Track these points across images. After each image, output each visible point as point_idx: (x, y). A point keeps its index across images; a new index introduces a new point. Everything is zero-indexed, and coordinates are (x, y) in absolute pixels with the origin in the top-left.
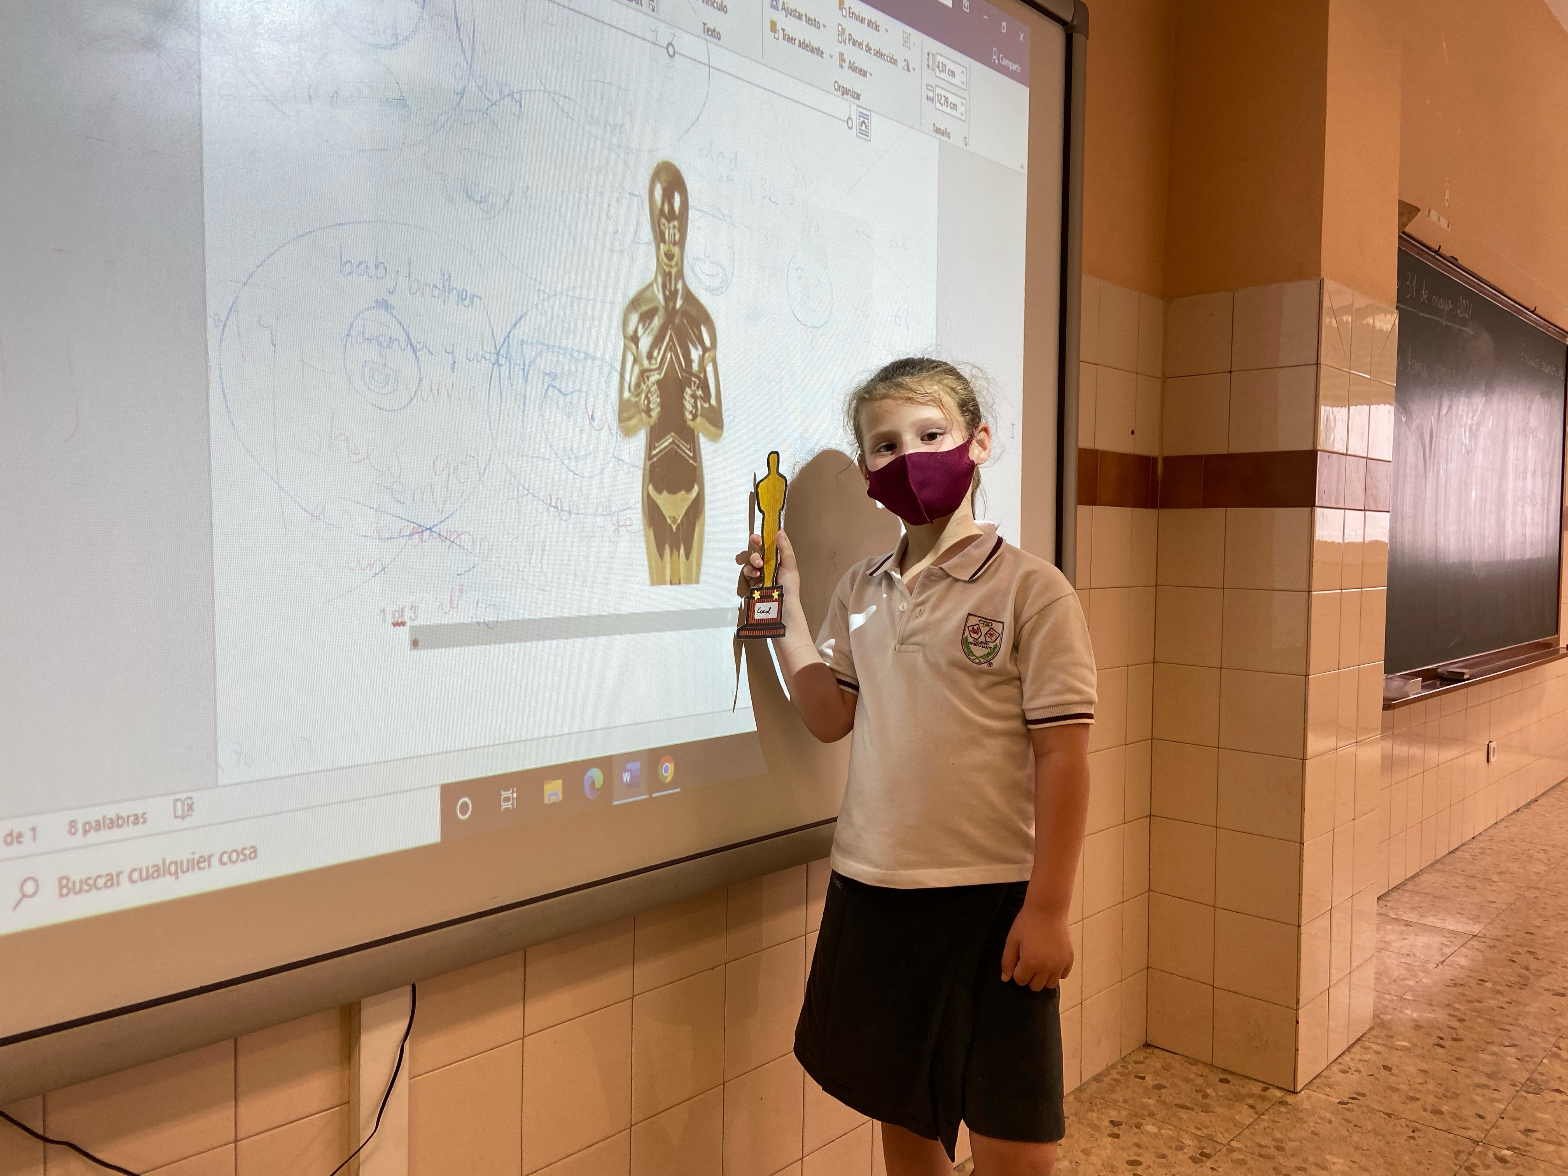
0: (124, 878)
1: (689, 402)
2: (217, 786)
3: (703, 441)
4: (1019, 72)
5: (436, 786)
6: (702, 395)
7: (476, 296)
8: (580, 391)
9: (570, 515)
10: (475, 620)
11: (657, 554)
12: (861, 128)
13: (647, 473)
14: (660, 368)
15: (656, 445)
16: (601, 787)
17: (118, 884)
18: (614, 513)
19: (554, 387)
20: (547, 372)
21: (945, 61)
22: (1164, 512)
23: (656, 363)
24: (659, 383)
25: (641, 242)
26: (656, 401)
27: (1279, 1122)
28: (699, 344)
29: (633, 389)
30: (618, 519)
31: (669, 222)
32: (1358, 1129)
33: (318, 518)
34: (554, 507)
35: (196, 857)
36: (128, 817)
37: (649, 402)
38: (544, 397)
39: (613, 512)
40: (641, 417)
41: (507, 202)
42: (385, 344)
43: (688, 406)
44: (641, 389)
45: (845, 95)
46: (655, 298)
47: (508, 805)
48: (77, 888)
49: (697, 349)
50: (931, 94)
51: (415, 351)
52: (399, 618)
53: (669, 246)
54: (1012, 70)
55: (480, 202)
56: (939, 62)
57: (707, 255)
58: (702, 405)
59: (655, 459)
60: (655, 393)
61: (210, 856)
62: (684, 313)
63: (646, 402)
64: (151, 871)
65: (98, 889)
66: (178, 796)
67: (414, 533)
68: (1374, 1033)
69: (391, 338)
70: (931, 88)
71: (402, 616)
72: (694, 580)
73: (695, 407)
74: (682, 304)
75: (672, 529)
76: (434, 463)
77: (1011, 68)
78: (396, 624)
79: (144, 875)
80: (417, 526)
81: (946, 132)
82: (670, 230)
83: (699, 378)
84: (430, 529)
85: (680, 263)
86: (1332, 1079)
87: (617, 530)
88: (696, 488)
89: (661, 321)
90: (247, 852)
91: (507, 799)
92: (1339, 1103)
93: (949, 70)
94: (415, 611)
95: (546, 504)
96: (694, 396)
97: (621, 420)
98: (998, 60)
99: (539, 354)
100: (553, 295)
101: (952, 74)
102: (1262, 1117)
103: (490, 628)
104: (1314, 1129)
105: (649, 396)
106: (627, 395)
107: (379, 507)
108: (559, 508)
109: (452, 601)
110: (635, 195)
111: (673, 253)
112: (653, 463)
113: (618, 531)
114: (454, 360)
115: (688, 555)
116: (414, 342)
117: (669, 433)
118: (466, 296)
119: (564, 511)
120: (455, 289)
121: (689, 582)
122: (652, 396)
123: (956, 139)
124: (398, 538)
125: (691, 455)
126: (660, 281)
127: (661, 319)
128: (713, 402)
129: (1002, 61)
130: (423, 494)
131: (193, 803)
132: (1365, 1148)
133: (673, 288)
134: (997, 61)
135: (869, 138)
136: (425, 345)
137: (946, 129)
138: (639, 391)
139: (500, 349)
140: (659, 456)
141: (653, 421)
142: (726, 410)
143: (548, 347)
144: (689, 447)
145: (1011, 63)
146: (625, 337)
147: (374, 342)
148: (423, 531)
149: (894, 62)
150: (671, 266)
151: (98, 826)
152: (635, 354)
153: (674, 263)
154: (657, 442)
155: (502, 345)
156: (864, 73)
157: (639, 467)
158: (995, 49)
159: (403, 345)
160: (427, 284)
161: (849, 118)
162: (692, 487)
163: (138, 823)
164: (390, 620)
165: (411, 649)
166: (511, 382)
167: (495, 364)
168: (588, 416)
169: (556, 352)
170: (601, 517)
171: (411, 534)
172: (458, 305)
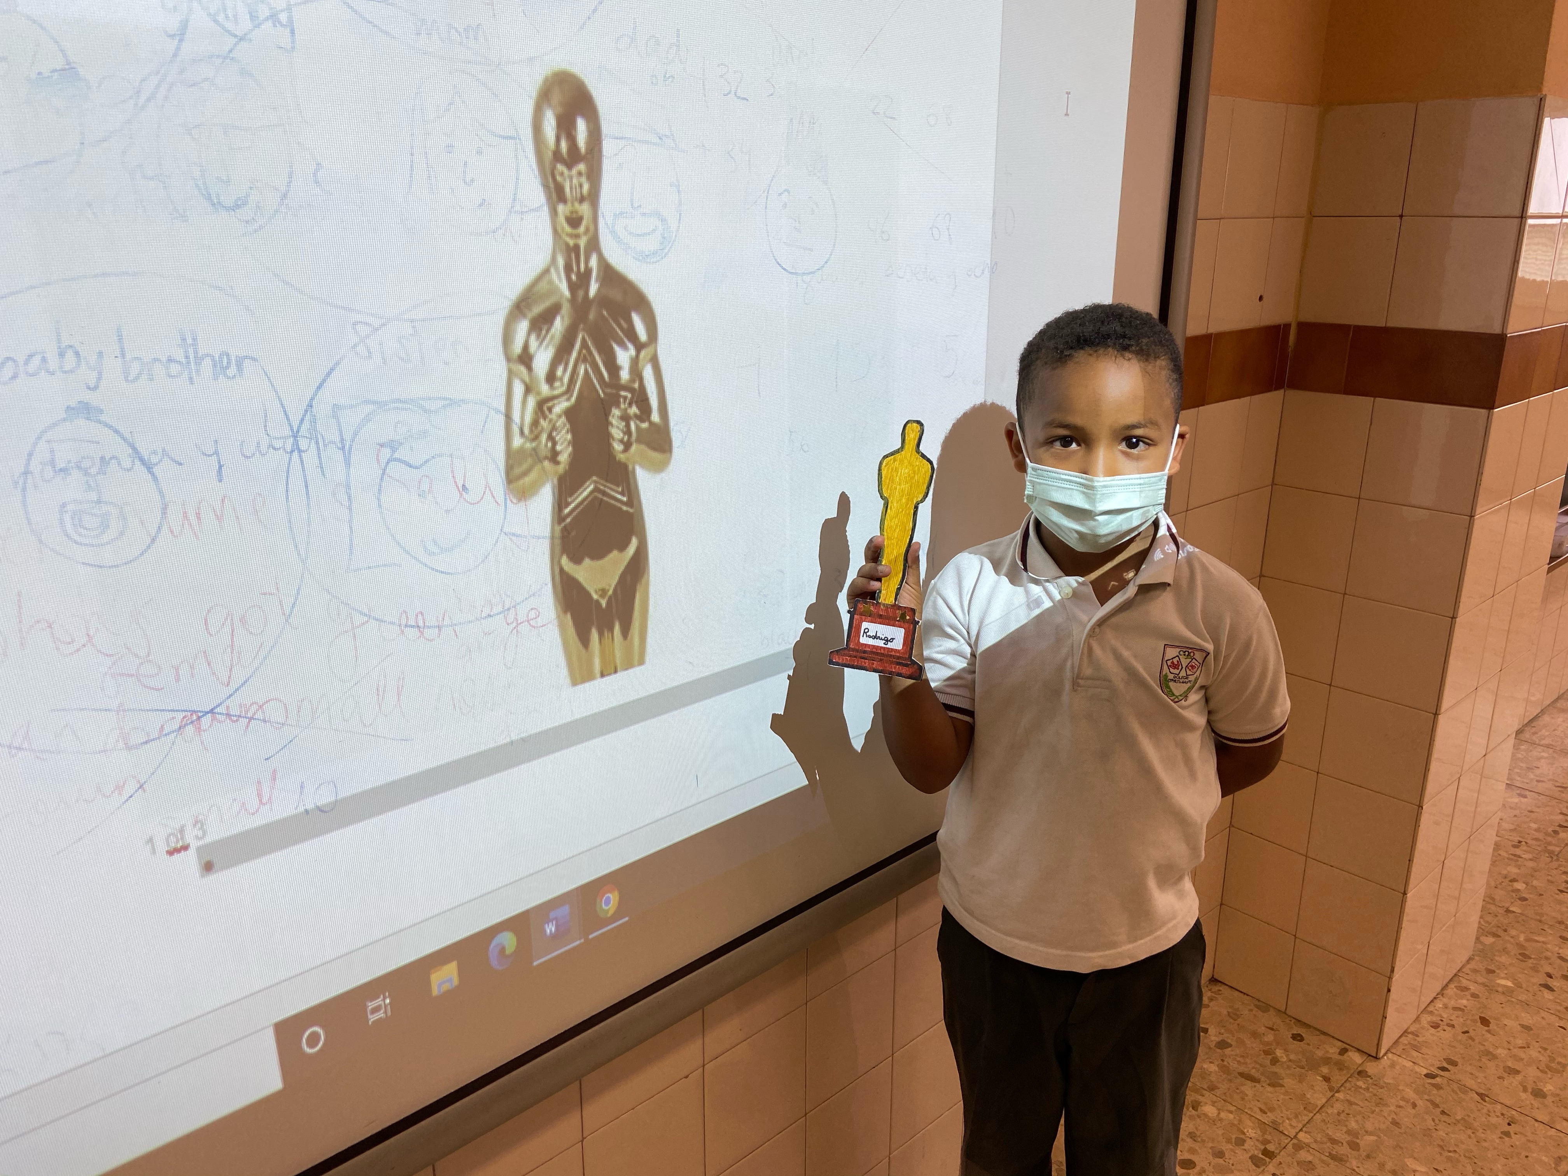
1: (618, 428)
5: (268, 1027)
7: (246, 357)
8: (440, 455)
9: (440, 630)
10: (301, 809)
13: (558, 542)
15: (569, 500)
16: (515, 951)
18: (509, 609)
19: (396, 460)
20: (383, 440)
22: (1292, 394)
23: (562, 385)
24: (569, 413)
25: (525, 209)
26: (565, 440)
27: (1358, 1105)
28: (630, 340)
29: (526, 431)
30: (516, 614)
31: (570, 167)
32: (1445, 1118)
34: (413, 627)
37: (554, 443)
38: (382, 479)
39: (507, 607)
40: (543, 469)
41: (284, 196)
42: (93, 471)
43: (617, 432)
44: (539, 428)
46: (554, 290)
49: (625, 348)
51: (149, 467)
52: (177, 841)
53: (573, 205)
55: (236, 207)
57: (636, 205)
58: (637, 427)
59: (568, 520)
60: (563, 428)
62: (603, 300)
63: (550, 444)
67: (186, 725)
68: (1473, 965)
69: (102, 458)
71: (182, 838)
73: (628, 432)
74: (599, 290)
76: (206, 620)
78: (171, 853)
80: (189, 714)
84: (212, 711)
86: (1420, 1039)
87: (515, 631)
88: (634, 542)
89: (567, 322)
92: (1427, 1076)
94: (202, 825)
95: (400, 625)
96: (625, 418)
99: (367, 419)
100: (384, 325)
102: (1337, 1095)
103: (326, 812)
104: (1395, 1117)
105: (554, 434)
107: (121, 705)
108: (421, 624)
109: (260, 795)
110: (511, 138)
111: (580, 213)
112: (565, 527)
113: (517, 631)
114: (219, 463)
115: (625, 632)
116: (145, 454)
118: (229, 363)
120: (208, 355)
121: (629, 665)
122: (558, 434)
124: (159, 738)
125: (625, 499)
126: (561, 262)
128: (655, 417)
130: (192, 667)
132: (1451, 1149)
136: (166, 455)
138: (536, 432)
139: (299, 427)
140: (575, 514)
141: (561, 469)
143: (381, 405)
144: (620, 489)
146: (509, 359)
147: (74, 471)
148: (199, 718)
150: (577, 236)
152: (527, 379)
153: (582, 229)
155: (302, 420)
159: (127, 463)
160: (155, 360)
164: (162, 847)
165: (203, 876)
166: (323, 472)
167: (292, 451)
168: (457, 487)
169: (394, 408)
170: (490, 619)
171: (180, 727)
172: (216, 378)
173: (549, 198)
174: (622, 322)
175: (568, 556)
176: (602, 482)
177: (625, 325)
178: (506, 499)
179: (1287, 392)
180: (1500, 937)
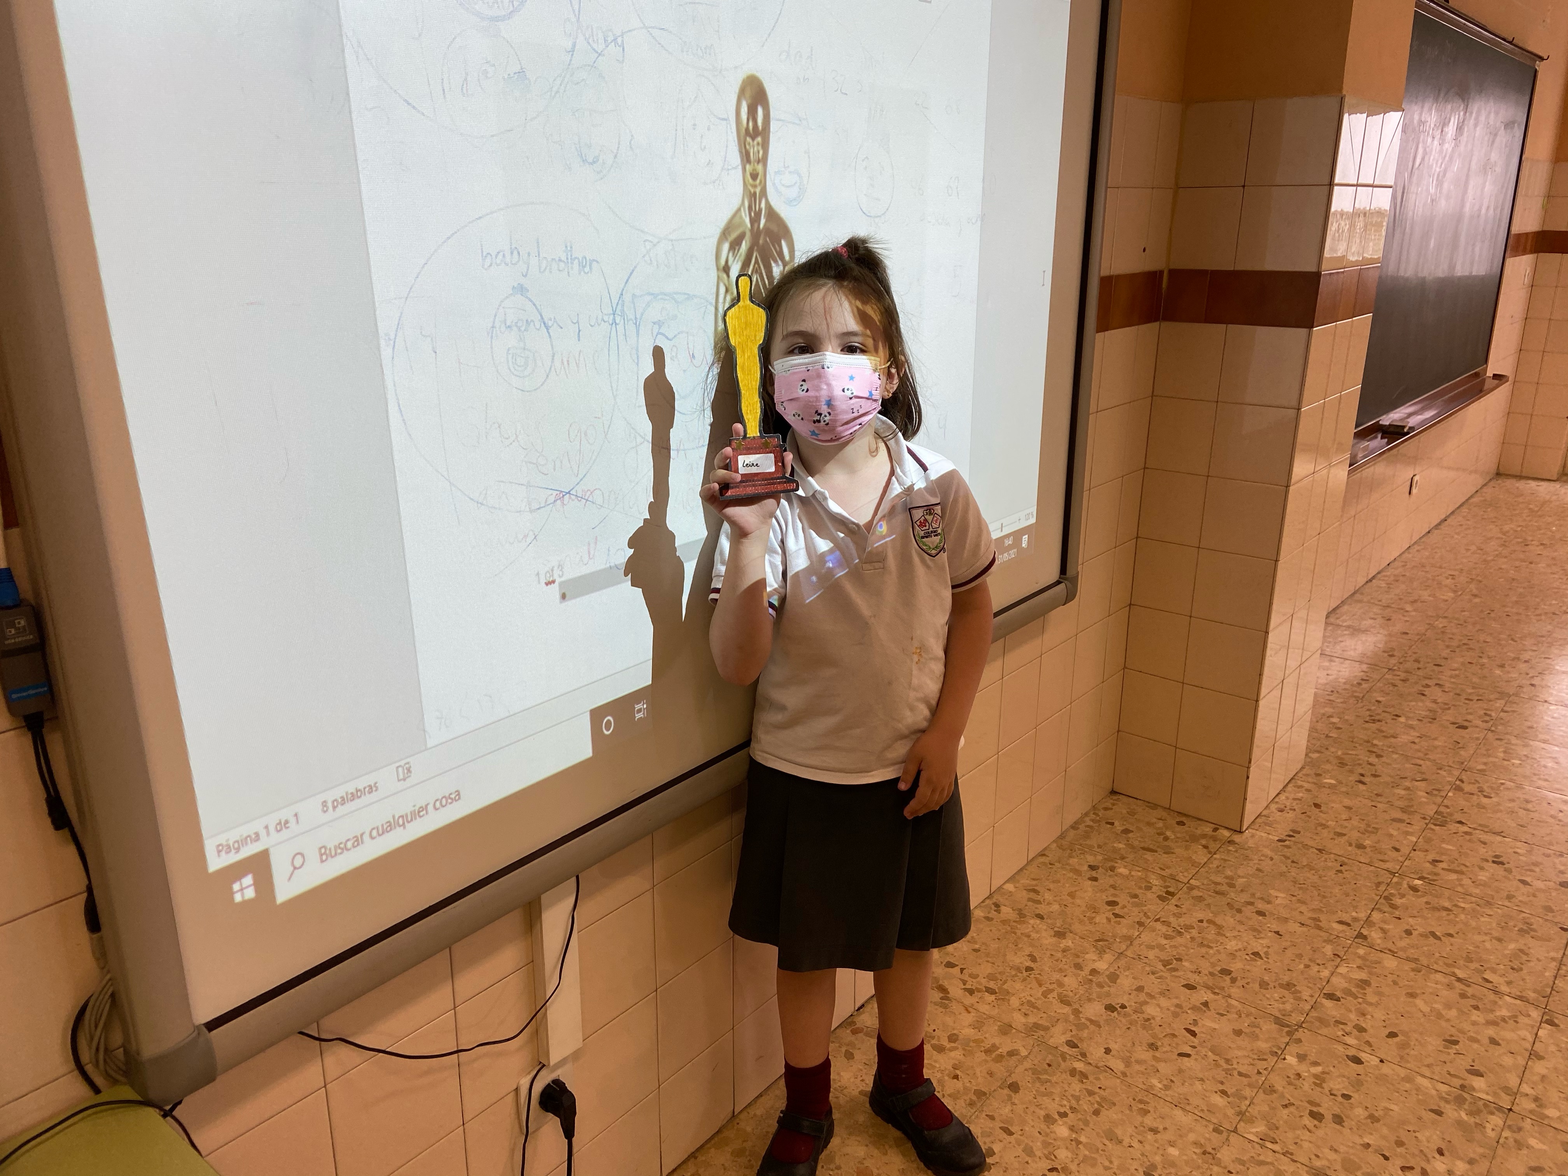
0: (366, 837)
2: (426, 749)
5: (586, 712)
7: (594, 260)
8: (682, 332)
10: (608, 565)
17: (362, 843)
19: (661, 333)
20: (656, 320)
22: (1166, 325)
25: (730, 167)
27: (1230, 861)
31: (753, 140)
32: (1295, 865)
33: (482, 504)
35: (417, 808)
36: (365, 788)
41: (615, 157)
42: (523, 329)
47: (640, 715)
48: (333, 853)
49: (778, 265)
51: (547, 328)
52: (550, 577)
55: (594, 162)
57: (786, 166)
61: (427, 806)
62: (767, 231)
64: (385, 827)
65: (348, 850)
66: (397, 764)
67: (557, 499)
68: (1304, 771)
69: (527, 321)
71: (552, 576)
74: (765, 225)
76: (568, 431)
78: (547, 584)
79: (381, 832)
80: (559, 493)
82: (754, 148)
84: (569, 493)
86: (1271, 819)
90: (453, 796)
91: (639, 711)
92: (1279, 841)
94: (562, 568)
99: (648, 305)
100: (658, 242)
102: (1215, 856)
104: (1259, 866)
107: (529, 482)
109: (589, 553)
110: (724, 120)
114: (579, 328)
116: (546, 319)
118: (586, 263)
119: (673, 450)
120: (576, 258)
124: (544, 507)
127: (748, 243)
130: (561, 462)
131: (410, 767)
132: (1301, 882)
133: (757, 209)
136: (555, 320)
139: (616, 308)
143: (655, 296)
146: (718, 269)
147: (515, 328)
148: (563, 496)
150: (755, 186)
151: (343, 801)
152: (727, 284)
153: (758, 181)
155: (618, 304)
159: (538, 325)
160: (553, 259)
163: (372, 791)
164: (543, 581)
165: (561, 602)
166: (626, 338)
167: (612, 324)
168: (690, 354)
169: (661, 299)
171: (554, 501)
172: (580, 273)
173: (742, 160)
177: (778, 249)
179: (1162, 324)
180: (1322, 753)
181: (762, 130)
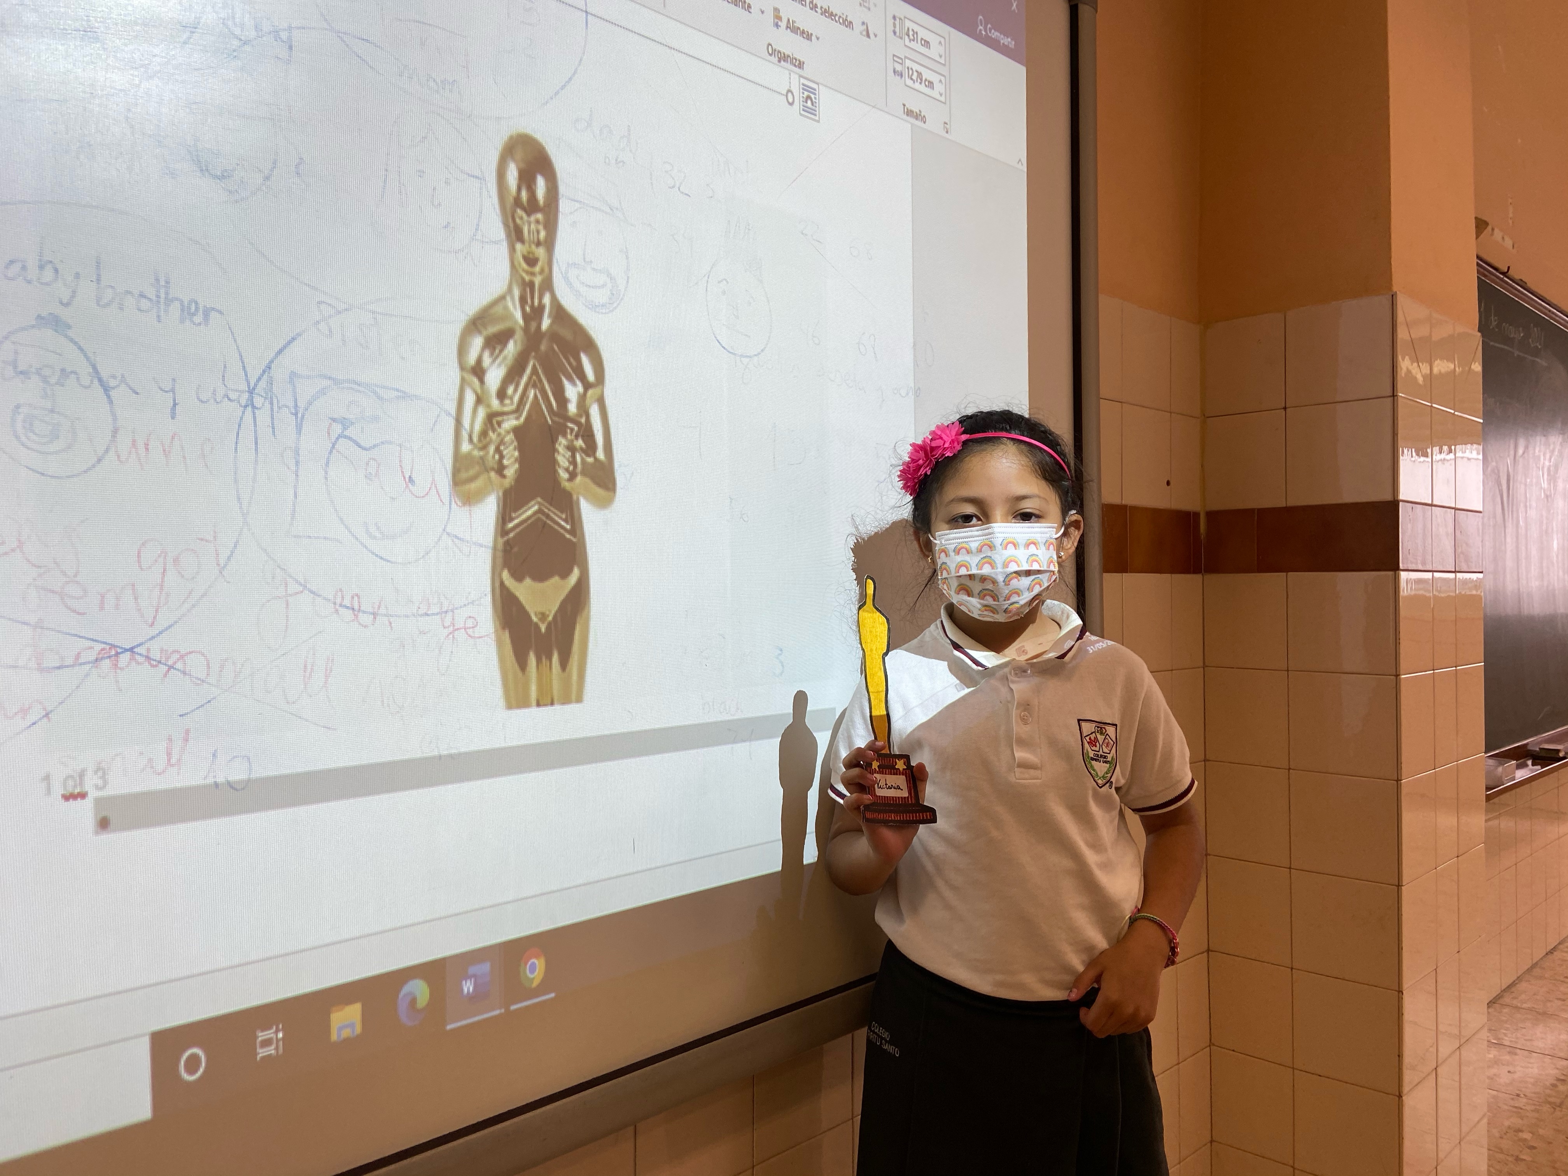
1: (564, 456)
3: (587, 510)
4: (1013, 47)
5: (143, 1036)
6: (583, 445)
7: (213, 309)
8: (390, 443)
9: (375, 618)
10: (211, 780)
11: (516, 666)
12: (805, 104)
13: (500, 554)
14: (518, 410)
15: (513, 515)
18: (446, 612)
19: (346, 437)
20: (335, 416)
21: (916, 28)
22: (1208, 577)
23: (512, 403)
24: (516, 431)
25: (486, 239)
26: (512, 456)
29: (475, 439)
30: (453, 619)
34: (347, 607)
37: (502, 457)
38: (331, 452)
39: (444, 609)
40: (489, 478)
41: (267, 178)
42: (52, 380)
44: (488, 439)
45: (782, 62)
46: (509, 316)
49: (574, 384)
50: (899, 68)
51: (106, 390)
52: (75, 786)
53: (530, 247)
54: (1003, 44)
55: (222, 177)
56: (908, 29)
57: (587, 260)
58: (583, 459)
59: (511, 535)
62: (554, 336)
63: (497, 457)
67: (103, 658)
69: (61, 369)
70: (900, 61)
71: (81, 784)
72: (574, 697)
73: (573, 462)
74: (551, 325)
75: (540, 630)
76: (139, 553)
77: (1002, 42)
78: (66, 798)
80: (108, 647)
81: (920, 115)
83: (578, 424)
84: (131, 650)
85: (546, 270)
87: (451, 636)
88: (576, 572)
89: (519, 347)
93: (922, 39)
94: (104, 773)
95: (335, 603)
96: (571, 448)
97: (457, 482)
98: (986, 31)
99: (323, 392)
100: (344, 310)
101: (926, 44)
103: (236, 790)
105: (502, 448)
106: (466, 447)
107: (41, 622)
108: (356, 607)
109: (169, 755)
110: (477, 177)
111: (537, 255)
113: (453, 637)
114: (174, 400)
115: (564, 664)
116: (104, 374)
117: (532, 499)
118: (197, 309)
119: (364, 612)
120: (177, 299)
121: (566, 700)
122: (505, 449)
123: (934, 124)
124: (73, 666)
125: (568, 527)
126: (516, 293)
127: (519, 343)
128: (600, 454)
129: (990, 32)
130: (118, 599)
134: (984, 33)
135: (817, 118)
136: (123, 379)
137: (920, 111)
138: (484, 442)
139: (256, 385)
140: (518, 530)
141: (508, 482)
142: (620, 466)
143: (336, 381)
144: (564, 516)
145: (1002, 36)
146: (462, 368)
147: (34, 376)
148: (117, 654)
149: (849, 24)
150: (533, 274)
152: (479, 391)
153: (537, 269)
154: (515, 511)
155: (259, 379)
156: (809, 37)
157: (485, 547)
158: (981, 17)
159: (86, 380)
160: (128, 292)
161: (789, 91)
162: (569, 571)
164: (58, 790)
165: (96, 833)
166: (274, 432)
167: (247, 406)
168: (404, 478)
169: (348, 388)
170: (427, 618)
171: (97, 659)
172: (182, 321)
173: (508, 235)
174: (572, 360)
175: (509, 571)
176: (546, 504)
178: (450, 500)
179: (1205, 577)
181: (545, 206)
